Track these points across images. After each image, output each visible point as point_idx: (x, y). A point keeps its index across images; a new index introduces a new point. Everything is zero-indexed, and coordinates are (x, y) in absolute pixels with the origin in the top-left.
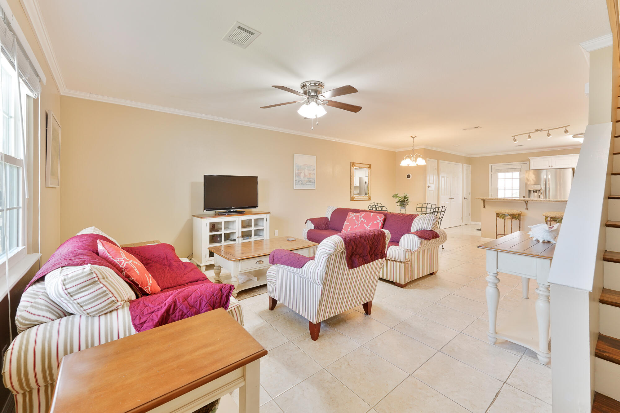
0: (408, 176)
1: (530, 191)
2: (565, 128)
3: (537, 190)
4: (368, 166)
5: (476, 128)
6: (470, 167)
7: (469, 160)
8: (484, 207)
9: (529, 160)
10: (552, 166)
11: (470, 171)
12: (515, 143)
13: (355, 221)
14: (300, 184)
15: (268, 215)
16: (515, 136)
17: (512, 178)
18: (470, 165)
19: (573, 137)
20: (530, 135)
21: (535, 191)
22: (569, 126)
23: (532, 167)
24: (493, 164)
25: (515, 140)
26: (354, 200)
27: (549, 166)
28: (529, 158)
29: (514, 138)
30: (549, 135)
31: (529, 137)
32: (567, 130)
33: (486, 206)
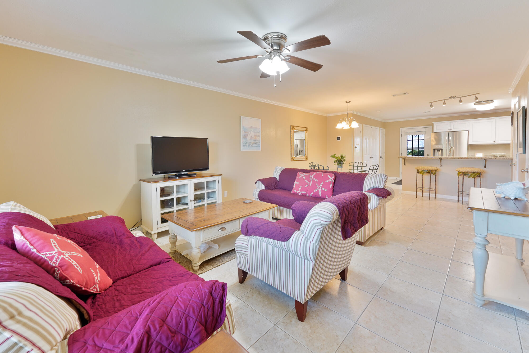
0: (339, 138)
1: (434, 150)
2: (475, 96)
3: (440, 150)
4: (305, 129)
5: (405, 94)
6: (384, 131)
7: (384, 125)
8: (405, 164)
9: (433, 125)
10: (451, 130)
11: (384, 134)
12: (432, 108)
13: (306, 180)
14: (247, 146)
15: (220, 177)
16: (431, 103)
17: (413, 140)
18: (384, 129)
19: (474, 104)
20: (445, 102)
21: (438, 150)
22: (479, 93)
23: (435, 130)
24: (403, 128)
25: (432, 106)
26: (294, 160)
27: (449, 129)
28: (433, 123)
29: (431, 105)
30: (461, 101)
31: (445, 103)
32: (477, 97)
33: (406, 164)
